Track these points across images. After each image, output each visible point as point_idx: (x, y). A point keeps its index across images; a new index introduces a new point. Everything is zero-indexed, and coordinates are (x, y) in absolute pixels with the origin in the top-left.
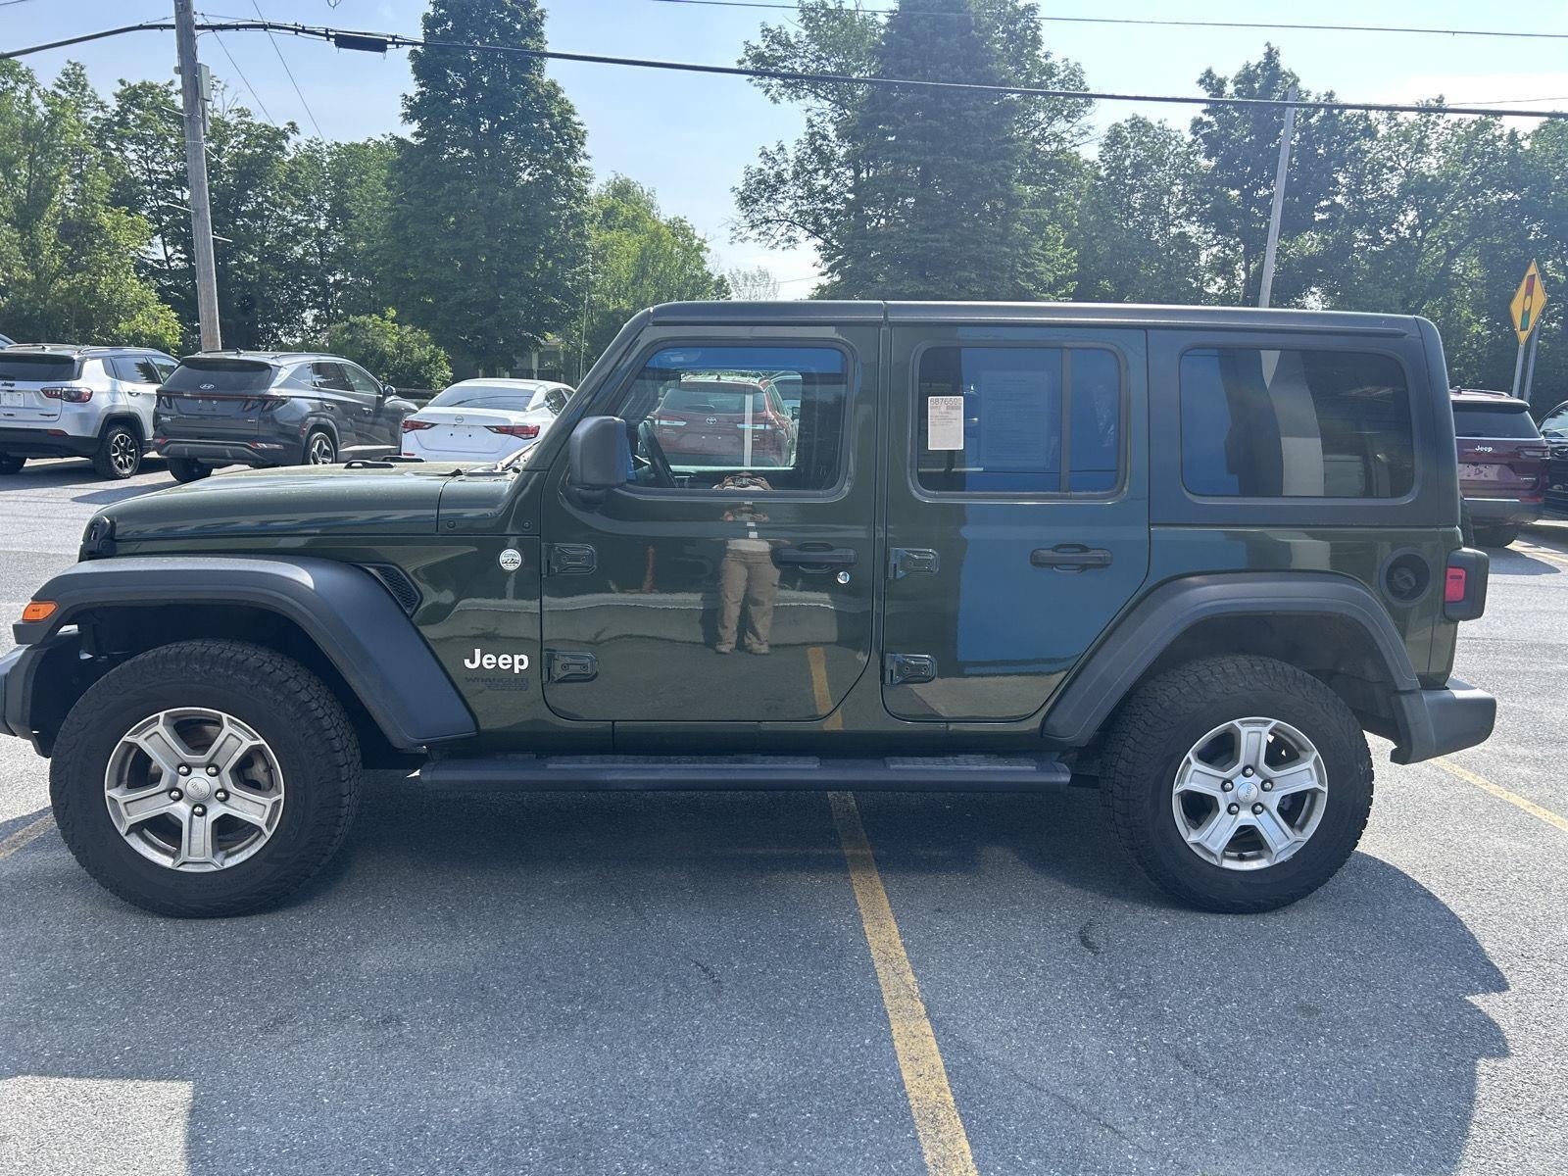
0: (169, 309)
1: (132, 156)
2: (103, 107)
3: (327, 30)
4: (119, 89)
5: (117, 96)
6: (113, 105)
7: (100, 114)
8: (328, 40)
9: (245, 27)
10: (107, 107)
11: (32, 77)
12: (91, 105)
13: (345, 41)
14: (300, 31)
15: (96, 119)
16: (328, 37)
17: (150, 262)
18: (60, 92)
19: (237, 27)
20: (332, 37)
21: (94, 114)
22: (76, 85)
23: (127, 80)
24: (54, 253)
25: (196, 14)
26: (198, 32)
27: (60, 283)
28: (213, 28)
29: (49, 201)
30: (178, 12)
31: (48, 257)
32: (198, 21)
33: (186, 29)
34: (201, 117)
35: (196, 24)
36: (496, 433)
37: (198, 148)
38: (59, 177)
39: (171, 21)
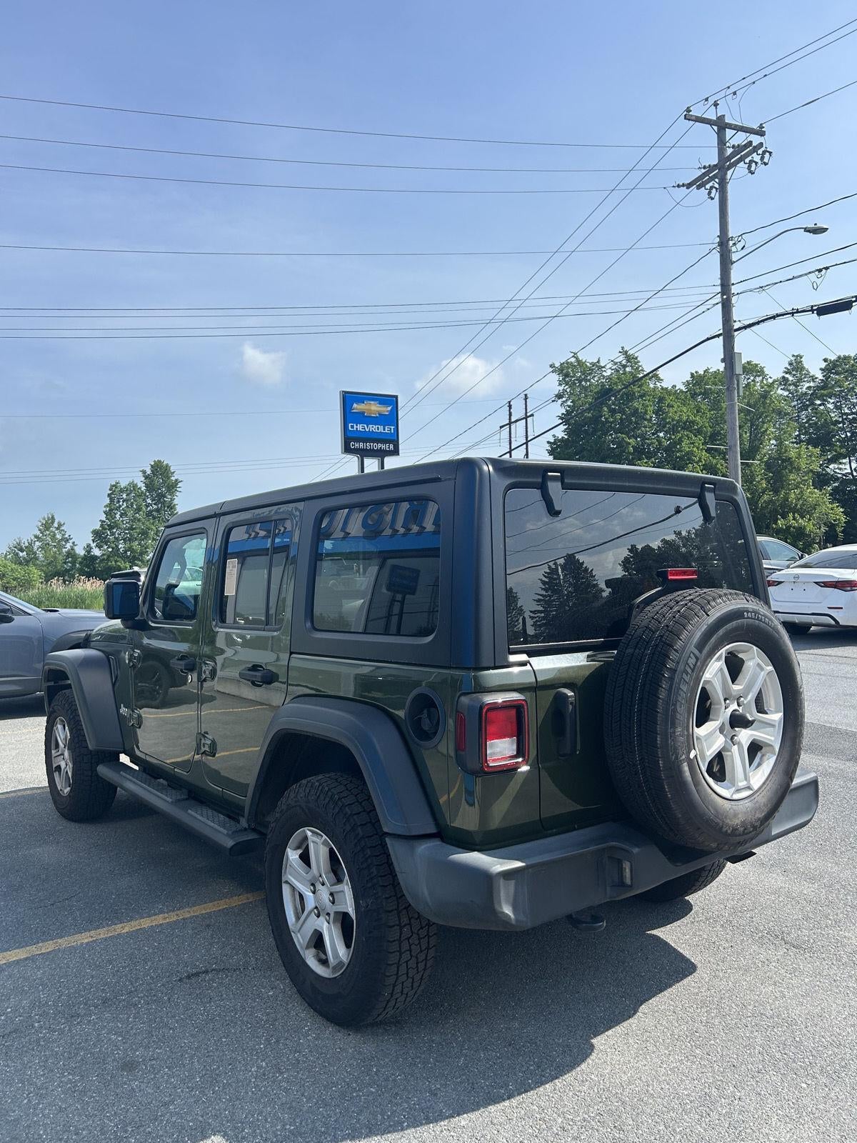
0: (837, 507)
1: (831, 406)
2: (813, 379)
3: (812, 307)
4: (823, 365)
5: (821, 369)
6: (820, 376)
7: (812, 384)
8: (813, 313)
9: (763, 321)
10: (816, 378)
11: (763, 372)
12: (806, 380)
13: (823, 310)
14: (795, 313)
15: (809, 388)
16: (812, 311)
17: (839, 475)
18: (787, 376)
19: (758, 323)
20: (815, 310)
21: (808, 385)
22: (796, 369)
23: (829, 358)
24: (762, 479)
25: (735, 321)
26: (736, 333)
27: (766, 497)
28: (745, 327)
29: (759, 447)
30: (723, 325)
31: (759, 482)
32: (736, 326)
33: (728, 334)
34: (736, 386)
35: (735, 328)
36: (822, 587)
37: (732, 406)
38: (766, 431)
39: (721, 332)
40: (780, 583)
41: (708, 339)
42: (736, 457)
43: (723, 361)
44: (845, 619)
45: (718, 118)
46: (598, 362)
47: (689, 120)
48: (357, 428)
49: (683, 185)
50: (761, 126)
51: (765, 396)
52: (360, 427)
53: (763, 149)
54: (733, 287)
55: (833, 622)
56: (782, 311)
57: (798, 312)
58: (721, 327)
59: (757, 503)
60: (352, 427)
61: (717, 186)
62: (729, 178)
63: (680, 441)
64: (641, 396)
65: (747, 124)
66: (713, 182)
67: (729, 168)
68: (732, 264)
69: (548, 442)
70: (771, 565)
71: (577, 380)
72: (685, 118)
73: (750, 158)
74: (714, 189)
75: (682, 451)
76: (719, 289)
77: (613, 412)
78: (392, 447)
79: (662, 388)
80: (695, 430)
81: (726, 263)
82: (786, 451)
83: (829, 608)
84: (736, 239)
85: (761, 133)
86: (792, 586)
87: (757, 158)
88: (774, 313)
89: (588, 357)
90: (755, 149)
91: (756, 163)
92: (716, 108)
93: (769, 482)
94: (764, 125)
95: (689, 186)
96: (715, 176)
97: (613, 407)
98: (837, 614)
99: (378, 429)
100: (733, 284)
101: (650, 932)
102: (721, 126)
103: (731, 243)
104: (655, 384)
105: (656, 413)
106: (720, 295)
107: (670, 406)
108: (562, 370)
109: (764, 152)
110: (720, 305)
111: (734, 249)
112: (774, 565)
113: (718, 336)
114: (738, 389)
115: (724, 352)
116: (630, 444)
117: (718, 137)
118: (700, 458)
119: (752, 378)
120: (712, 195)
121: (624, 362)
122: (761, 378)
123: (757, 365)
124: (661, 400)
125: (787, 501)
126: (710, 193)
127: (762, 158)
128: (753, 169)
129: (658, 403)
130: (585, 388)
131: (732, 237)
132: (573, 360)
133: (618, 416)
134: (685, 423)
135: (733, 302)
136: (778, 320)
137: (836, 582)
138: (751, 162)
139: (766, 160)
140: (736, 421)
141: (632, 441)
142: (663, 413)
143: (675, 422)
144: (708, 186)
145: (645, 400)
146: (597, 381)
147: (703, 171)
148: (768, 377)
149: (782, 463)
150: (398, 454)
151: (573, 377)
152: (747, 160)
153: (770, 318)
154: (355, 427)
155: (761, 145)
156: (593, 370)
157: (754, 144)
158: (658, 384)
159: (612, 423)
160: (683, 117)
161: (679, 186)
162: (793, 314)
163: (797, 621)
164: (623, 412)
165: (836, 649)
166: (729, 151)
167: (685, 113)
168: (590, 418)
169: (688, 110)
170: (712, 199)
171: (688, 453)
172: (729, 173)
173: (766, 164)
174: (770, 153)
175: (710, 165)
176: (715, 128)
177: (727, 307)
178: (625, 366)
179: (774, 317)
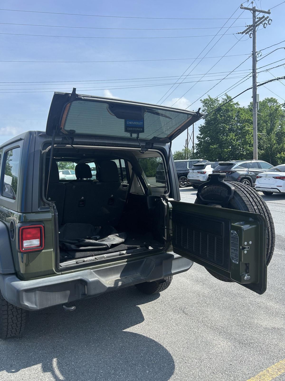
9: (267, 82)
19: (265, 83)
24: (274, 140)
25: (257, 83)
26: (257, 87)
27: (275, 146)
28: (261, 85)
29: (273, 129)
30: (253, 84)
31: (273, 141)
32: (258, 84)
33: (254, 87)
34: (256, 106)
35: (257, 85)
36: (275, 178)
37: (255, 114)
38: (276, 123)
39: (252, 87)
40: (261, 177)
41: (248, 89)
42: (256, 132)
43: (252, 97)
44: (282, 190)
45: (253, 8)
46: (217, 99)
47: (242, 9)
48: (130, 123)
49: (240, 33)
50: (269, 11)
51: (276, 110)
52: (131, 123)
53: (269, 19)
54: (257, 70)
55: (278, 191)
56: (274, 78)
57: (279, 79)
58: (252, 85)
59: (272, 148)
60: (128, 123)
61: (252, 33)
62: (256, 30)
63: (245, 127)
64: (231, 111)
65: (263, 10)
66: (251, 31)
67: (257, 26)
68: (257, 61)
69: (199, 127)
70: (262, 171)
71: (209, 105)
72: (241, 8)
73: (264, 22)
74: (252, 34)
75: (245, 130)
76: (252, 71)
77: (221, 116)
78: (142, 129)
79: (239, 108)
80: (251, 122)
81: (255, 61)
82: (283, 130)
83: (277, 186)
84: (258, 52)
85: (269, 13)
86: (265, 178)
87: (267, 22)
88: (271, 79)
89: (213, 97)
90: (266, 19)
91: (266, 24)
92: (252, 4)
93: (276, 141)
94: (270, 10)
95: (243, 33)
96: (252, 29)
97: (221, 114)
98: (280, 188)
99: (137, 124)
100: (257, 69)
101: (137, 306)
102: (254, 10)
103: (257, 54)
104: (237, 106)
105: (237, 116)
106: (252, 73)
107: (242, 114)
108: (204, 102)
109: (269, 20)
110: (252, 77)
111: (258, 56)
112: (263, 171)
113: (251, 88)
114: (258, 107)
115: (253, 94)
116: (227, 127)
117: (253, 15)
118: (252, 132)
119: (273, 104)
120: (251, 36)
121: (226, 99)
122: (276, 103)
123: (275, 99)
124: (239, 112)
125: (283, 147)
126: (250, 36)
127: (268, 22)
128: (265, 26)
129: (237, 113)
130: (212, 108)
131: (257, 52)
132: (208, 98)
133: (223, 118)
134: (247, 120)
135: (257, 75)
136: (272, 82)
137: (280, 177)
138: (265, 23)
139: (270, 23)
140: (256, 119)
141: (228, 127)
142: (239, 117)
143: (243, 120)
144: (249, 33)
145: (233, 112)
146: (217, 105)
147: (247, 27)
148: (278, 103)
149: (281, 134)
150: (144, 132)
151: (208, 104)
152: (263, 23)
153: (270, 81)
154: (129, 123)
155: (268, 17)
156: (215, 101)
157: (265, 17)
158: (238, 106)
159: (220, 120)
160: (240, 7)
161: (239, 33)
162: (278, 79)
163: (266, 191)
164: (225, 116)
165: (278, 201)
166: (257, 20)
167: (241, 6)
168: (213, 118)
169: (242, 5)
170: (251, 38)
171: (247, 131)
172: (257, 28)
173: (270, 24)
174: (271, 20)
175: (249, 25)
176: (252, 11)
177: (254, 77)
178: (227, 100)
179: (271, 81)
